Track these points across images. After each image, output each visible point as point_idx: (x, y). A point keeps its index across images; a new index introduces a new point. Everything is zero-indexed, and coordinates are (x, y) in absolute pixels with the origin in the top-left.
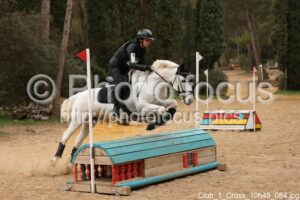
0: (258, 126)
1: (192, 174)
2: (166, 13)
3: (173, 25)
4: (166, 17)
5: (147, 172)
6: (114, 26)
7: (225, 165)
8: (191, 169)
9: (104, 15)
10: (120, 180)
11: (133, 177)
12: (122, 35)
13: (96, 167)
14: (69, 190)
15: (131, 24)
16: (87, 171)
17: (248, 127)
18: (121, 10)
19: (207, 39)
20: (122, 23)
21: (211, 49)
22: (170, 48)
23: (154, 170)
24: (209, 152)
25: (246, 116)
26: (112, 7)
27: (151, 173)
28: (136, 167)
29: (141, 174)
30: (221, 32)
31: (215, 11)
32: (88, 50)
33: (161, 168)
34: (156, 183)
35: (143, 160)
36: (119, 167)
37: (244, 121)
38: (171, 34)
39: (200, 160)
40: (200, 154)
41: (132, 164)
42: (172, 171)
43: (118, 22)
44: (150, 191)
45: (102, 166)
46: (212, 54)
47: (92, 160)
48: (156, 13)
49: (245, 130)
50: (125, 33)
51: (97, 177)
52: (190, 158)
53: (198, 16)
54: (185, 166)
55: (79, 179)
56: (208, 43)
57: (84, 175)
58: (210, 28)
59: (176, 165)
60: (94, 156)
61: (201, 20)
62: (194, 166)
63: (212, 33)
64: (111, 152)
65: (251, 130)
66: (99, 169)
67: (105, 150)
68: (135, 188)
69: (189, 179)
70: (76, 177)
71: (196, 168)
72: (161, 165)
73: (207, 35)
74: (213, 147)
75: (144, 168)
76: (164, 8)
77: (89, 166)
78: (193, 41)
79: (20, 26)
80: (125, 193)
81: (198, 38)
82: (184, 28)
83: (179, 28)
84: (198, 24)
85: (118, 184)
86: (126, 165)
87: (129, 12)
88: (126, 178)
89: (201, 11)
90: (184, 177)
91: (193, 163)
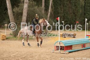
1: (84, 50)
2: (76, 7)
3: (78, 10)
4: (76, 8)
5: (73, 48)
6: (61, 10)
8: (84, 48)
9: (59, 7)
10: (66, 50)
12: (63, 13)
13: (60, 47)
14: (53, 52)
15: (66, 10)
16: (58, 48)
18: (63, 6)
21: (88, 17)
22: (77, 17)
23: (74, 48)
24: (88, 44)
26: (60, 5)
27: (74, 49)
29: (71, 49)
31: (89, 6)
32: (59, 17)
33: (76, 48)
34: (75, 51)
35: (72, 45)
36: (66, 47)
38: (77, 13)
39: (86, 46)
40: (86, 44)
41: (69, 46)
42: (79, 48)
43: (62, 9)
44: (74, 53)
45: (62, 47)
48: (73, 7)
50: (64, 12)
51: (60, 49)
52: (84, 45)
54: (82, 48)
55: (56, 49)
56: (87, 15)
57: (57, 49)
60: (60, 44)
62: (85, 47)
63: (89, 13)
66: (61, 47)
67: (63, 42)
68: (70, 52)
69: (83, 51)
71: (85, 48)
73: (87, 13)
76: (75, 6)
77: (58, 46)
78: (83, 15)
80: (67, 53)
81: (85, 14)
82: (81, 11)
83: (79, 11)
84: (85, 10)
85: (66, 51)
86: (68, 46)
87: (65, 6)
88: (68, 50)
89: (86, 6)
90: (82, 50)
91: (84, 47)
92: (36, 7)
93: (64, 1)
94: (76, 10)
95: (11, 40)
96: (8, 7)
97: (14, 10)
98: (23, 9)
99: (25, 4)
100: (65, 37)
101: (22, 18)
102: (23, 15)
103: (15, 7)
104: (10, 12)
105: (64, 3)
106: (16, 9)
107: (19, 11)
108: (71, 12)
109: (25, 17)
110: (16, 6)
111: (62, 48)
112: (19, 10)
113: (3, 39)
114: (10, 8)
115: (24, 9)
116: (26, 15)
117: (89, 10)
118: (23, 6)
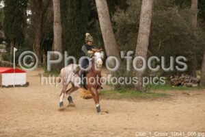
92: (175, 9)
95: (108, 99)
96: (98, 10)
97: (115, 18)
98: (138, 15)
101: (136, 38)
103: (119, 10)
104: (103, 22)
106: (121, 16)
107: (130, 21)
110: (121, 8)
112: (130, 17)
113: (86, 95)
114: (104, 11)
115: (141, 15)
118: (140, 7)
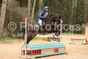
0: (87, 43)
1: (57, 55)
2: (68, 8)
3: (69, 12)
4: (68, 9)
7: (67, 53)
8: (56, 53)
10: (34, 55)
11: (38, 54)
15: (57, 11)
17: (83, 43)
19: (80, 17)
20: (54, 11)
21: (81, 19)
22: (68, 19)
23: (44, 53)
24: (63, 49)
25: (83, 40)
26: (51, 6)
28: (39, 52)
30: (84, 15)
31: (82, 8)
33: (46, 52)
34: (44, 57)
35: (41, 50)
36: (33, 51)
37: (82, 41)
38: (69, 15)
39: (59, 51)
40: (59, 49)
41: (38, 50)
42: (50, 53)
43: (53, 11)
46: (81, 21)
47: (26, 49)
48: (65, 9)
49: (82, 44)
51: (27, 54)
52: (56, 50)
53: (77, 10)
54: (54, 52)
55: (23, 54)
56: (80, 18)
58: (81, 13)
59: (52, 52)
60: (26, 48)
61: (78, 11)
63: (81, 15)
64: (31, 47)
65: (85, 44)
67: (29, 46)
70: (22, 54)
71: (58, 53)
72: (47, 51)
73: (80, 16)
74: (64, 47)
75: (41, 52)
76: (67, 7)
78: (75, 17)
79: (19, 11)
80: (34, 58)
81: (77, 16)
82: (73, 13)
83: (71, 13)
84: (77, 12)
86: (36, 51)
87: (56, 8)
88: (36, 55)
89: (78, 8)
90: (54, 55)
91: (57, 51)
93: (55, 2)
94: (67, 12)
99: (3, 3)
100: (49, 41)
102: (1, 16)
105: (55, 4)
108: (62, 14)
109: (3, 18)
111: (30, 53)
116: (4, 16)
117: (81, 12)
